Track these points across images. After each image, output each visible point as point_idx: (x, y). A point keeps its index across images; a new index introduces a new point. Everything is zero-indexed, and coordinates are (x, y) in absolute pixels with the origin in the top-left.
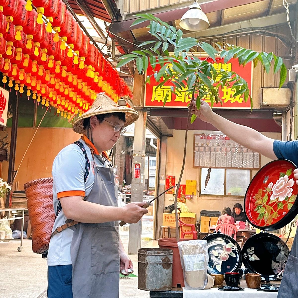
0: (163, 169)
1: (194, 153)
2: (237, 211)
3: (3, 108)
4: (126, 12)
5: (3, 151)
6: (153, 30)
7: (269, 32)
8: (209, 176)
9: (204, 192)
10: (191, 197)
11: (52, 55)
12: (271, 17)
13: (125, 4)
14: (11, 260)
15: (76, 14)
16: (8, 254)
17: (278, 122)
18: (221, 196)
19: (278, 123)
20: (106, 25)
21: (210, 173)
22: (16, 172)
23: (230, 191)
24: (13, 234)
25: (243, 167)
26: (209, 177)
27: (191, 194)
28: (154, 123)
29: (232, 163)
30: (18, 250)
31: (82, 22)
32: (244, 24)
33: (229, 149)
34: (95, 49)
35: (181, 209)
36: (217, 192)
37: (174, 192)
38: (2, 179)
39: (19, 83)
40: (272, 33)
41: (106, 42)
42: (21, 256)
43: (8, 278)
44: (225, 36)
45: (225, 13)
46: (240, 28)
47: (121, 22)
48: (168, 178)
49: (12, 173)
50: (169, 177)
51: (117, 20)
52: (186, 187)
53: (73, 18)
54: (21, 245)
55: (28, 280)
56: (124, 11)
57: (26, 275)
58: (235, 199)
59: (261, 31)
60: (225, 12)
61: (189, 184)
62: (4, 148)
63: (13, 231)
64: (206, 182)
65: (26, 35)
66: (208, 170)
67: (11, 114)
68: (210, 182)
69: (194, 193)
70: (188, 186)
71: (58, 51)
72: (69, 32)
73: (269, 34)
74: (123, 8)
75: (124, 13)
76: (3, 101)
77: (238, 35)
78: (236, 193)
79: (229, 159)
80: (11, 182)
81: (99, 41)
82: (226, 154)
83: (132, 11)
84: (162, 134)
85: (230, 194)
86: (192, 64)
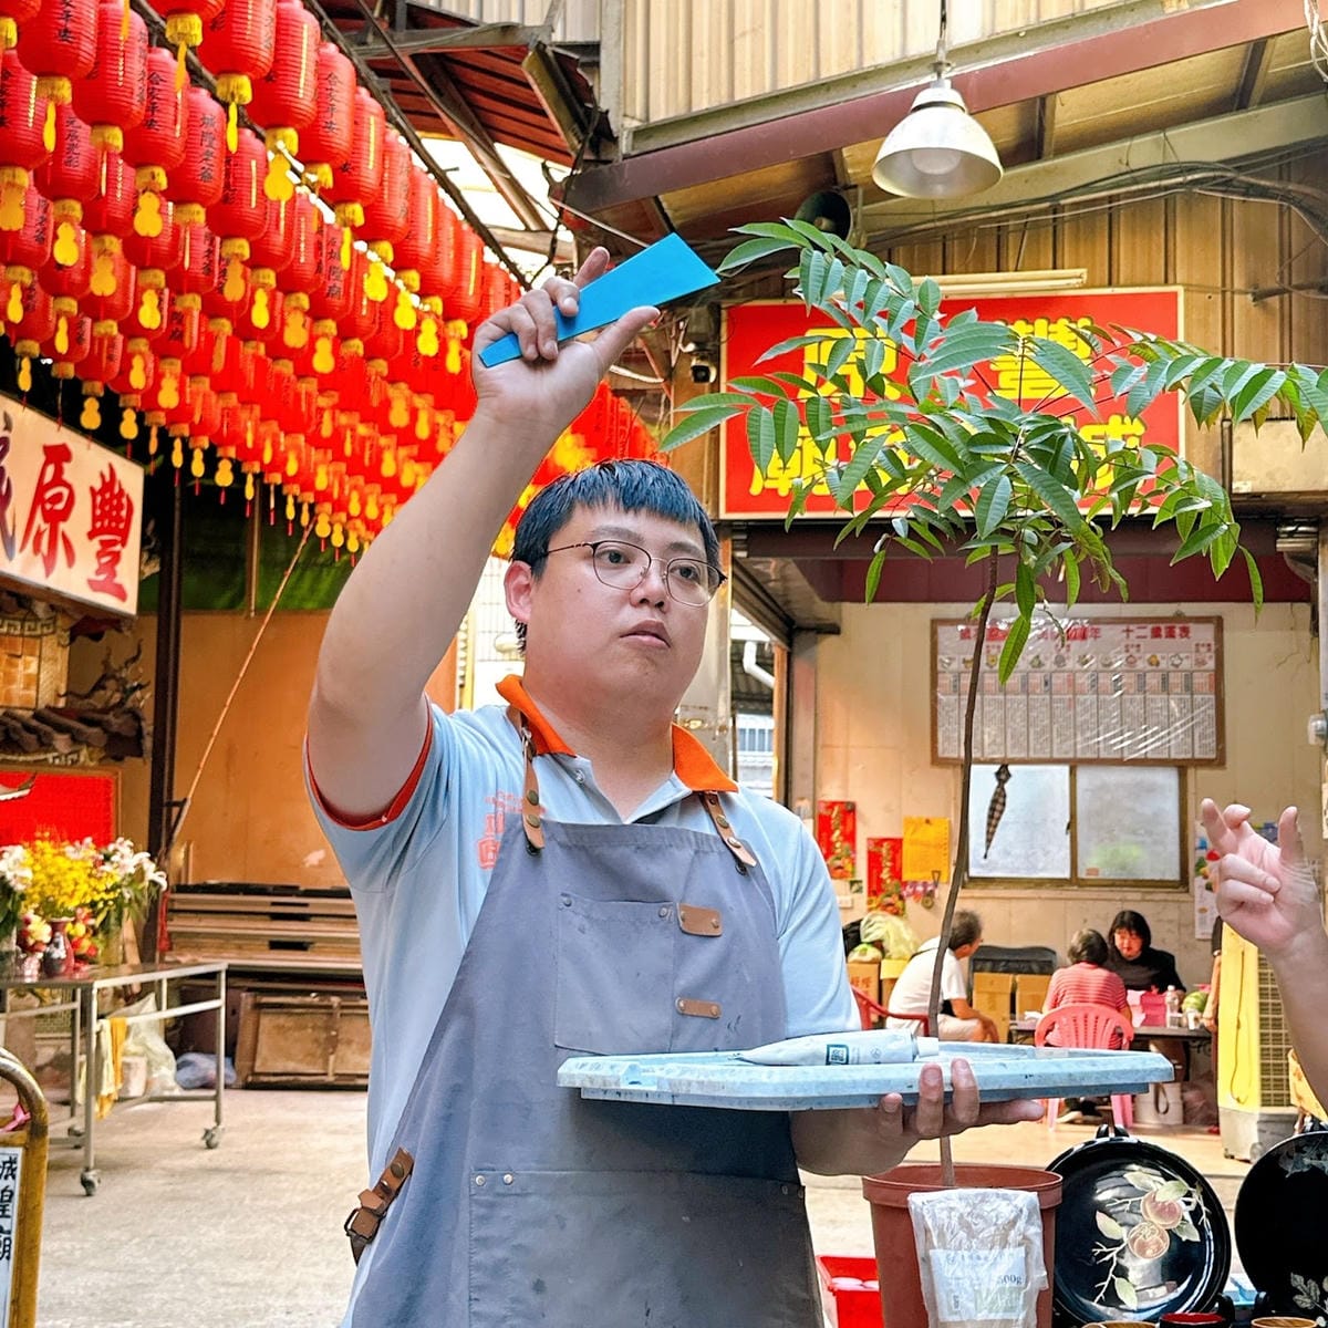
0: (804, 776)
1: (934, 700)
2: (1125, 943)
3: (118, 538)
4: (633, 118)
5: (126, 717)
6: (814, 286)
7: (1253, 180)
8: (1001, 800)
9: (982, 866)
10: (929, 888)
11: (326, 318)
12: (1257, 116)
13: (629, 85)
14: (179, 1187)
15: (418, 134)
16: (165, 1163)
17: (1300, 565)
18: (1058, 883)
19: (1300, 570)
20: (549, 178)
21: (1006, 786)
22: (181, 804)
23: (1094, 860)
24: (179, 1068)
25: (1149, 756)
26: (1004, 804)
27: (927, 876)
28: (760, 580)
29: (1101, 738)
30: (204, 1143)
31: (449, 174)
32: (1142, 152)
33: (1083, 680)
34: (508, 285)
35: (884, 944)
36: (1040, 865)
37: (853, 873)
38: (129, 842)
39: (187, 434)
40: (1263, 183)
41: (553, 249)
42: (217, 1170)
43: (176, 1276)
44: (1063, 202)
45: (1058, 106)
46: (1124, 169)
47: (615, 164)
48: (825, 812)
49: (165, 811)
50: (832, 805)
51: (597, 153)
52: (906, 847)
53: (417, 160)
54: (218, 1120)
55: (260, 1284)
56: (625, 116)
57: (251, 1258)
58: (1118, 896)
59: (1214, 178)
60: (1058, 102)
61: (918, 836)
62: (129, 704)
63: (176, 1057)
64: (989, 824)
65: (218, 239)
66: (998, 774)
67: (150, 559)
68: (1006, 824)
69: (939, 873)
70: (913, 843)
71: (352, 302)
72: (401, 222)
73: (1250, 190)
74: (618, 103)
75: (623, 125)
76: (119, 507)
77: (1117, 197)
78: (1123, 868)
79: (1086, 721)
80: (163, 848)
81: (517, 242)
82: (1073, 704)
83: (659, 114)
84: (793, 622)
85: (1096, 871)
86: (987, 428)
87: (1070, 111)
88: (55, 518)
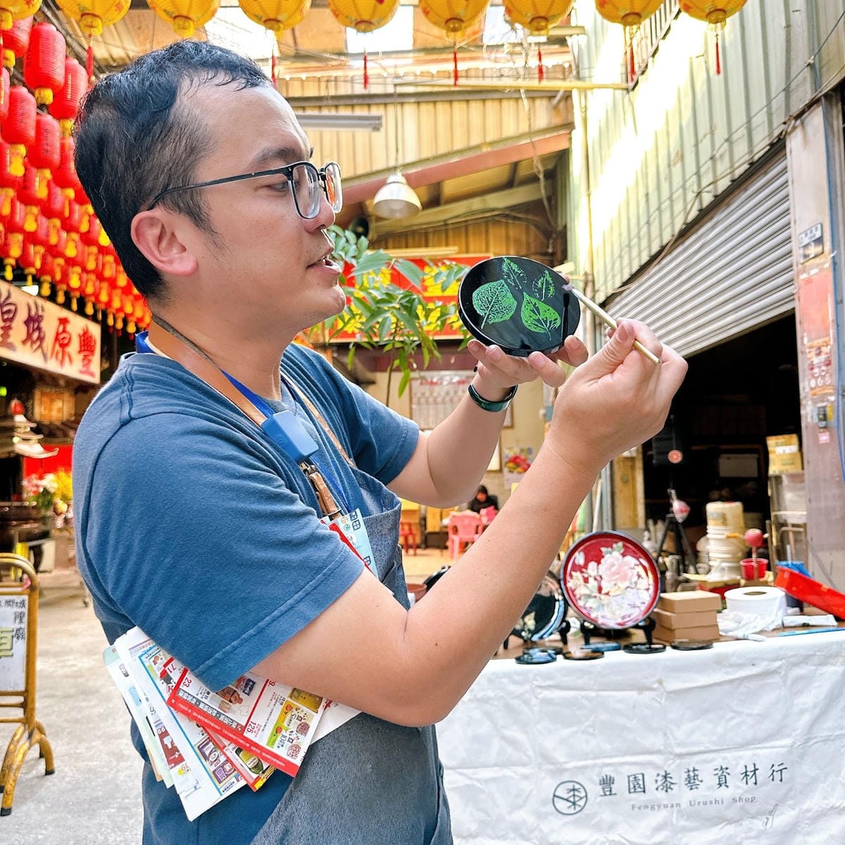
1: (411, 408)
3: (91, 353)
7: (517, 215)
40: (520, 216)
44: (448, 222)
45: (445, 186)
59: (503, 214)
67: (106, 361)
76: (91, 342)
77: (469, 221)
86: (385, 297)
87: (450, 188)
88: (63, 346)
